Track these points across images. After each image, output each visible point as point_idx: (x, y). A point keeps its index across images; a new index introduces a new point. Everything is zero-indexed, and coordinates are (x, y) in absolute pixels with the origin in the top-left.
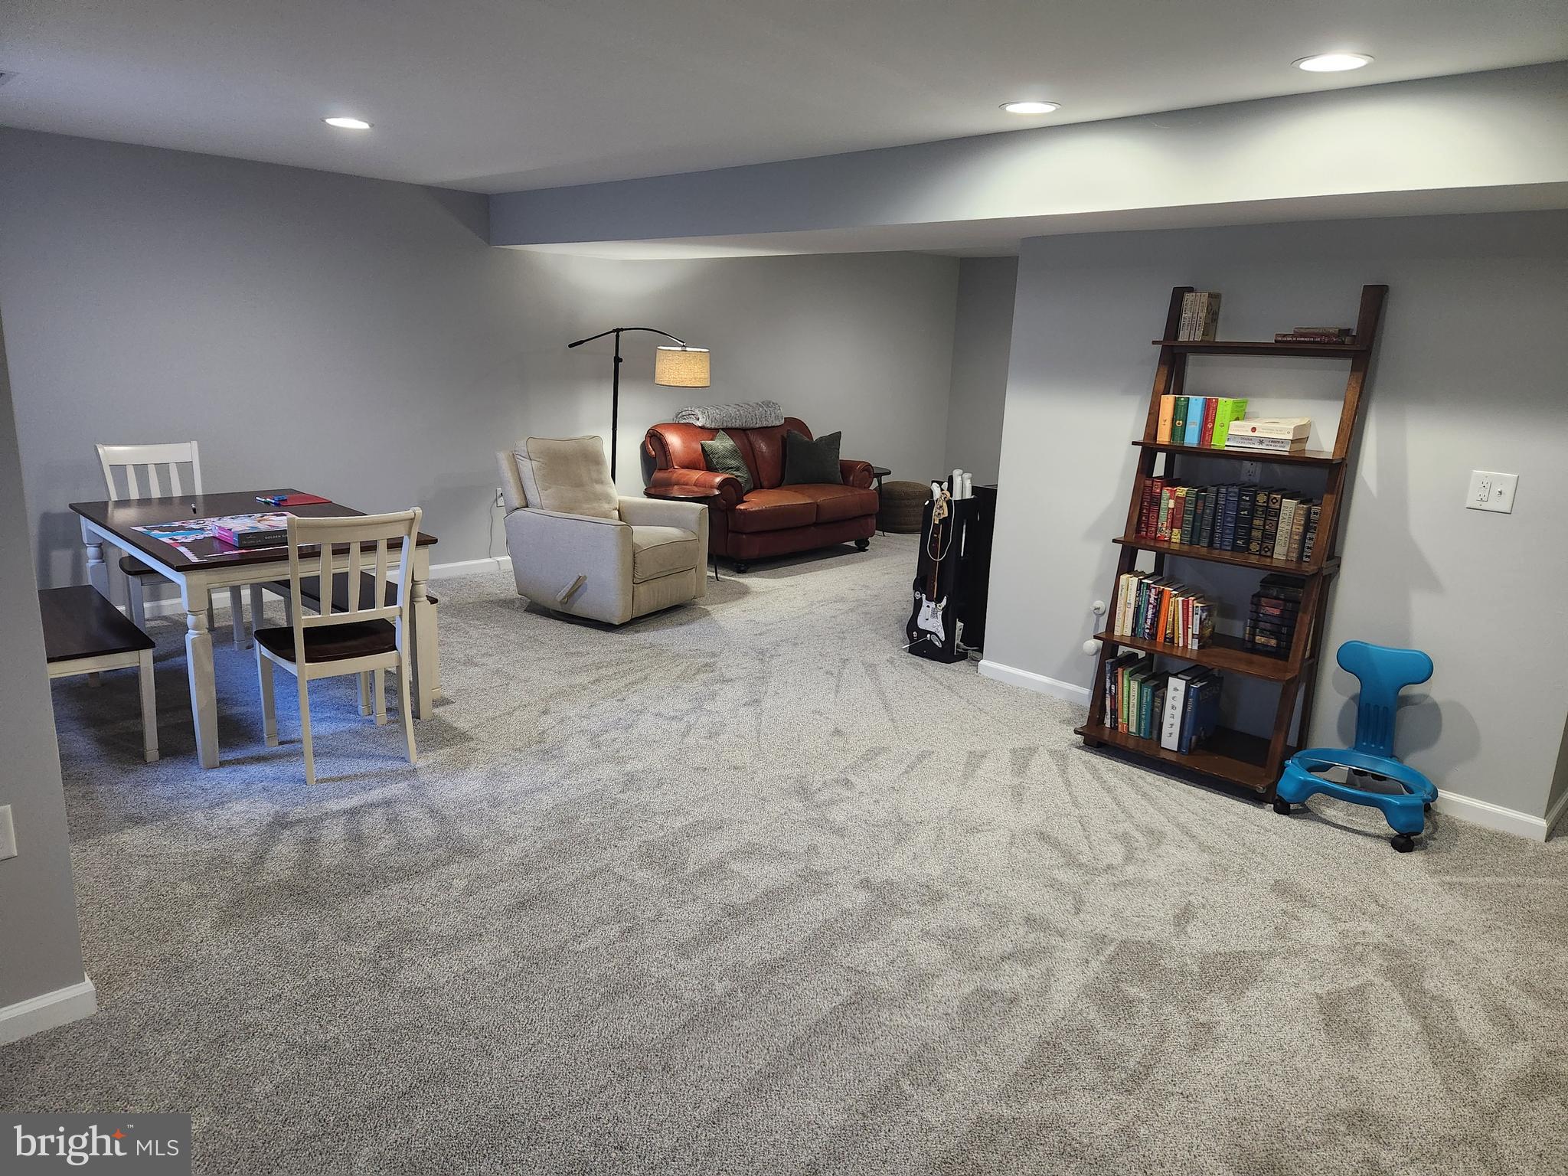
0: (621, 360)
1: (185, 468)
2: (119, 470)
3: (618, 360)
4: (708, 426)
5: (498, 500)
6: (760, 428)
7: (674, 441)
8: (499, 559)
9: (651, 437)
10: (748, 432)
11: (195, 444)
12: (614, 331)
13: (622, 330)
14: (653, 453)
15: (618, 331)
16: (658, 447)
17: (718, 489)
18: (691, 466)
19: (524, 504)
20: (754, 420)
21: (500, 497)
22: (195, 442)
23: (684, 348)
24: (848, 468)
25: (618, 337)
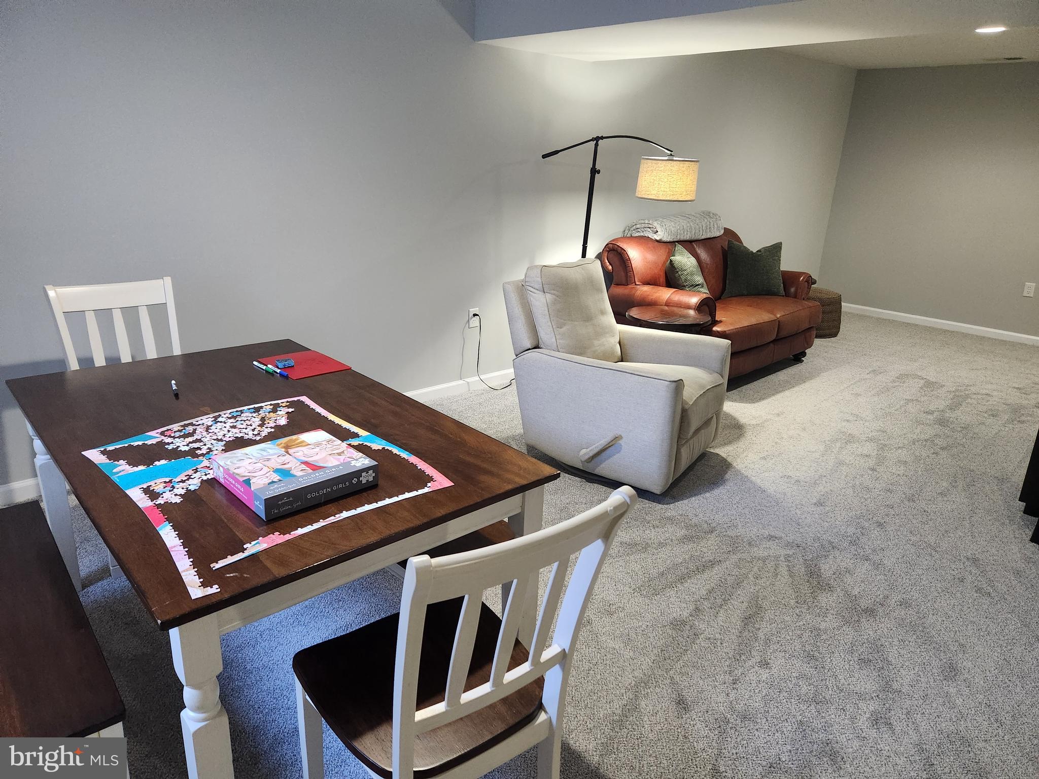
0: (599, 172)
1: (157, 311)
2: (76, 318)
3: (594, 171)
4: (665, 239)
5: (471, 322)
6: (705, 239)
7: (636, 255)
8: (469, 380)
9: (609, 252)
10: (693, 243)
11: (168, 280)
12: (592, 140)
13: (602, 138)
14: (610, 267)
15: (597, 139)
16: (616, 260)
17: (694, 309)
18: (651, 282)
19: (534, 345)
20: (701, 231)
21: (472, 318)
22: (169, 278)
23: (671, 158)
24: (790, 279)
25: (597, 145)
